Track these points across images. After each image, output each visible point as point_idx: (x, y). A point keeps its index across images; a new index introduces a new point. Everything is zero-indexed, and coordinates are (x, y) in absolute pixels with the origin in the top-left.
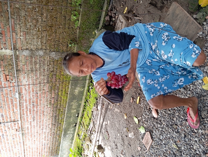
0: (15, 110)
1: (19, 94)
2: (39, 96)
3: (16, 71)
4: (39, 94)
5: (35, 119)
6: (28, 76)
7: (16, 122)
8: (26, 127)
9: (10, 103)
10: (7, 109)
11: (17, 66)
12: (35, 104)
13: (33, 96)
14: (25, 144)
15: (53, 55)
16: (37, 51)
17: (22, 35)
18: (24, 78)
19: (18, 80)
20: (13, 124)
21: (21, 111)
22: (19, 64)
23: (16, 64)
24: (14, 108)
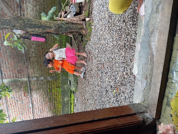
0: (30, 116)
1: (32, 104)
2: (43, 105)
3: (30, 89)
4: (43, 104)
6: (36, 93)
9: (27, 111)
10: (26, 115)
11: (30, 87)
12: (41, 110)
13: (40, 105)
15: (49, 78)
16: (40, 77)
18: (34, 94)
19: (31, 95)
21: (34, 116)
22: (31, 86)
23: (30, 86)
24: (30, 114)
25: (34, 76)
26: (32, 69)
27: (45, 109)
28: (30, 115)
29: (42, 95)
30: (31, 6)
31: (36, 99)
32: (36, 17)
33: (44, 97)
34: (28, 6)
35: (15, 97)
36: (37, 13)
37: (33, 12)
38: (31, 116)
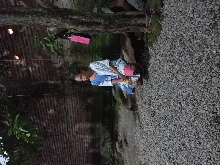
1: (66, 112)
3: (64, 95)
5: (78, 133)
6: (71, 99)
7: (65, 135)
8: (72, 140)
9: (60, 120)
12: (77, 120)
13: (75, 113)
14: (72, 156)
20: (62, 137)
21: (68, 126)
22: (65, 90)
24: (63, 123)
27: (81, 118)
28: (63, 125)
29: (79, 101)
31: (71, 106)
33: (81, 104)
35: (46, 103)
38: (65, 125)
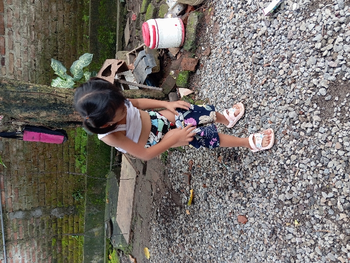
3: (6, 242)
6: (21, 248)
11: (6, 235)
15: (55, 212)
16: (32, 210)
17: (13, 193)
18: (16, 251)
19: (8, 256)
22: (9, 232)
23: (6, 232)
25: (18, 208)
26: (13, 191)
29: (37, 253)
30: (24, 42)
32: (33, 67)
33: (42, 257)
34: (14, 42)
36: (36, 59)
37: (26, 55)
